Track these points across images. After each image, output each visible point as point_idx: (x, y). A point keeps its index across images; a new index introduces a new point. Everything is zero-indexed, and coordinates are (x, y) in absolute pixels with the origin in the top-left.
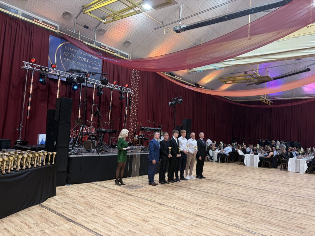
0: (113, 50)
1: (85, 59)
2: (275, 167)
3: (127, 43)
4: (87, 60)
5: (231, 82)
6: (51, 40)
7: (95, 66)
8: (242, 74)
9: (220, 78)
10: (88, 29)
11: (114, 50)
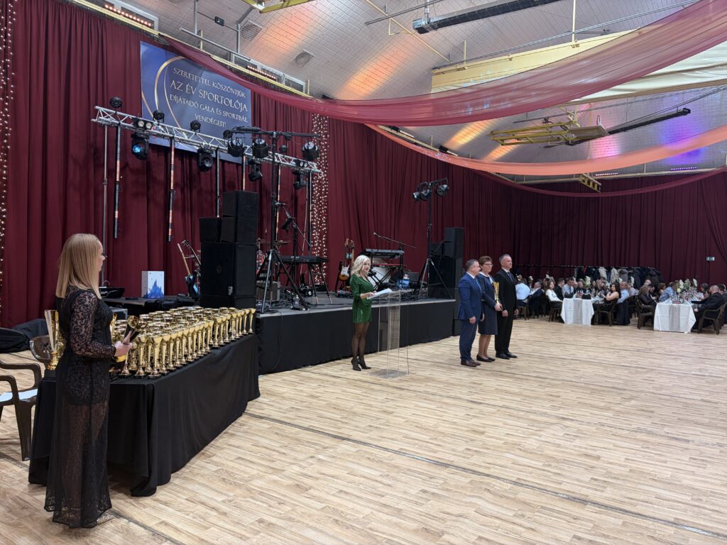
0: (272, 73)
1: (216, 97)
2: (625, 322)
3: (303, 57)
4: (220, 99)
5: (516, 141)
6: (145, 53)
7: (237, 112)
8: (539, 123)
9: (492, 132)
10: (223, 25)
11: (275, 75)
